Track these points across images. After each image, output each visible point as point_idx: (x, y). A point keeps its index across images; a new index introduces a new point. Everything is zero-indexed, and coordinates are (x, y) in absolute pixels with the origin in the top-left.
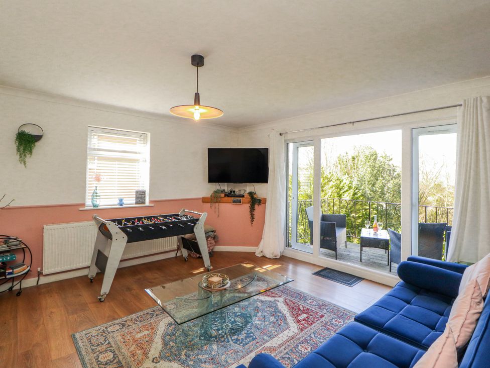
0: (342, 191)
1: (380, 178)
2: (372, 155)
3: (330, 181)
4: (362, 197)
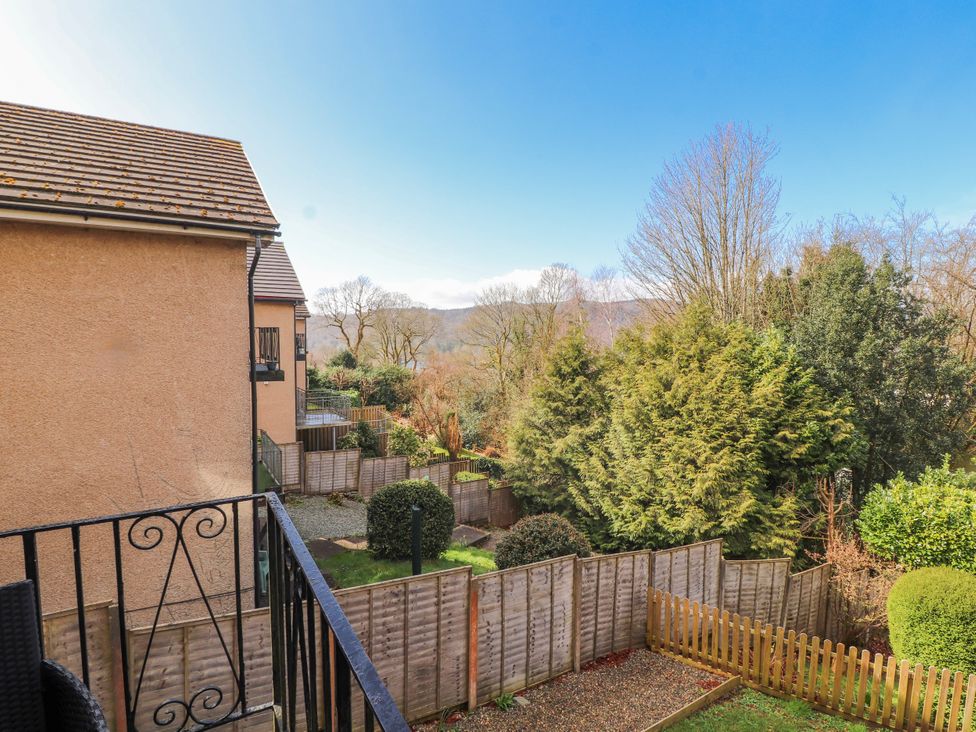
0: (756, 371)
1: (869, 334)
2: (847, 273)
3: (726, 345)
4: (812, 387)
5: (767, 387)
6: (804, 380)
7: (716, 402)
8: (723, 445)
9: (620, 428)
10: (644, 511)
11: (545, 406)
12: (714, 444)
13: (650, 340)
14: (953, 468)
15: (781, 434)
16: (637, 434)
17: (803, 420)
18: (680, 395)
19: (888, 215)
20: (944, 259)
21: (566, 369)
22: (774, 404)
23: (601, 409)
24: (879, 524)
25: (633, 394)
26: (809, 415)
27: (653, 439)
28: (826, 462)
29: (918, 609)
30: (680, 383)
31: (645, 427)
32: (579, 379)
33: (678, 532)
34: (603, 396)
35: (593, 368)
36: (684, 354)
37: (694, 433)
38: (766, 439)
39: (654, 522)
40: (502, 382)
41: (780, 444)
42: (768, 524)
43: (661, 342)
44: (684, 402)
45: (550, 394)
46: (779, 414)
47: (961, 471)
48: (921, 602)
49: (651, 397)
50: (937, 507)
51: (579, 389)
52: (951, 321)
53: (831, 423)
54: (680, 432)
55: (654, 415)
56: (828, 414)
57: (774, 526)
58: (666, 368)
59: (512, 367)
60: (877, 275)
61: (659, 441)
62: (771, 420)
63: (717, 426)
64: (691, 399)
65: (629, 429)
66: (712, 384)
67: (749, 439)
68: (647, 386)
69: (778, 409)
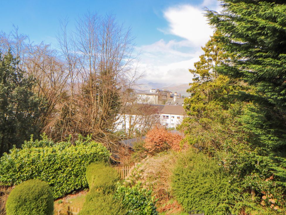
14: (34, 140)
19: (11, 32)
20: (32, 56)
24: (5, 171)
29: (19, 202)
47: (37, 140)
48: (20, 198)
50: (28, 157)
52: (34, 81)
60: (5, 58)
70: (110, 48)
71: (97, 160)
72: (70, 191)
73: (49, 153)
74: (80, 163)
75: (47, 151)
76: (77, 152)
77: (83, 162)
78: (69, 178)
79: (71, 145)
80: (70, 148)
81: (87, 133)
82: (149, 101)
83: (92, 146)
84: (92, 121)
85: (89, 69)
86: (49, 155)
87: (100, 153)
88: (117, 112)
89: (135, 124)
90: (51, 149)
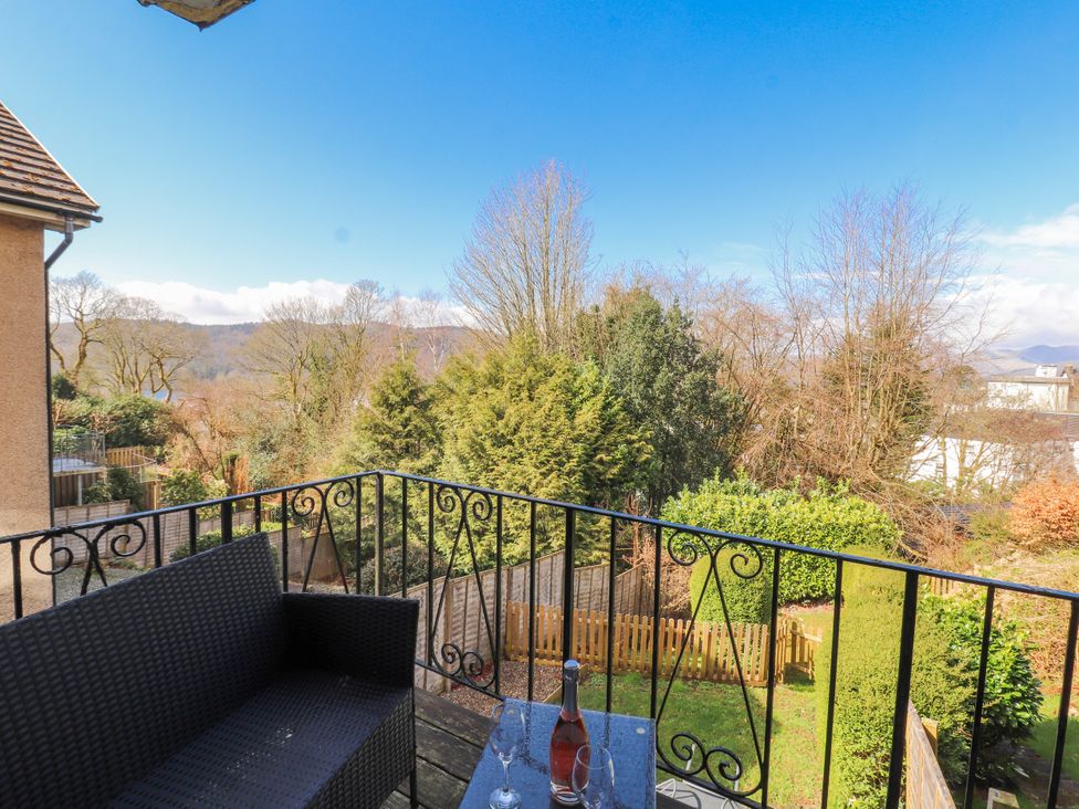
0: (577, 400)
1: (664, 368)
2: (648, 314)
3: (551, 375)
4: (622, 414)
5: (587, 415)
6: (616, 408)
7: (545, 430)
8: (551, 471)
9: (454, 459)
10: (479, 541)
11: (370, 438)
12: (543, 470)
13: (482, 368)
14: (721, 481)
15: (598, 457)
16: (472, 464)
17: (616, 444)
18: (512, 424)
21: (394, 399)
22: (593, 430)
23: (432, 440)
25: (467, 424)
26: (619, 439)
27: (487, 469)
28: (632, 480)
30: (512, 411)
31: (479, 456)
32: (409, 410)
33: (512, 557)
34: (434, 428)
35: (422, 397)
36: (515, 383)
37: (526, 460)
38: (586, 462)
39: (489, 551)
40: (297, 417)
41: (597, 466)
42: (588, 540)
43: (493, 371)
44: (516, 431)
45: (376, 426)
46: (597, 439)
47: (726, 481)
49: (485, 426)
50: (712, 511)
51: (408, 420)
52: (719, 359)
53: (636, 445)
54: (513, 460)
55: (487, 444)
56: (634, 437)
57: (593, 541)
58: (499, 397)
59: (309, 398)
60: (669, 317)
61: (492, 470)
62: (590, 445)
63: (546, 452)
64: (523, 427)
65: (463, 460)
66: (540, 412)
67: (573, 463)
68: (481, 415)
69: (596, 434)
70: (900, 269)
71: (863, 541)
72: (797, 597)
73: (752, 509)
74: (821, 540)
75: (748, 505)
76: (815, 515)
77: (829, 539)
78: (795, 568)
79: (798, 499)
80: (797, 505)
81: (838, 476)
82: (1030, 403)
83: (851, 508)
84: (851, 449)
85: (843, 327)
86: (753, 514)
87: (873, 526)
88: (921, 431)
89: (979, 466)
90: (756, 502)
